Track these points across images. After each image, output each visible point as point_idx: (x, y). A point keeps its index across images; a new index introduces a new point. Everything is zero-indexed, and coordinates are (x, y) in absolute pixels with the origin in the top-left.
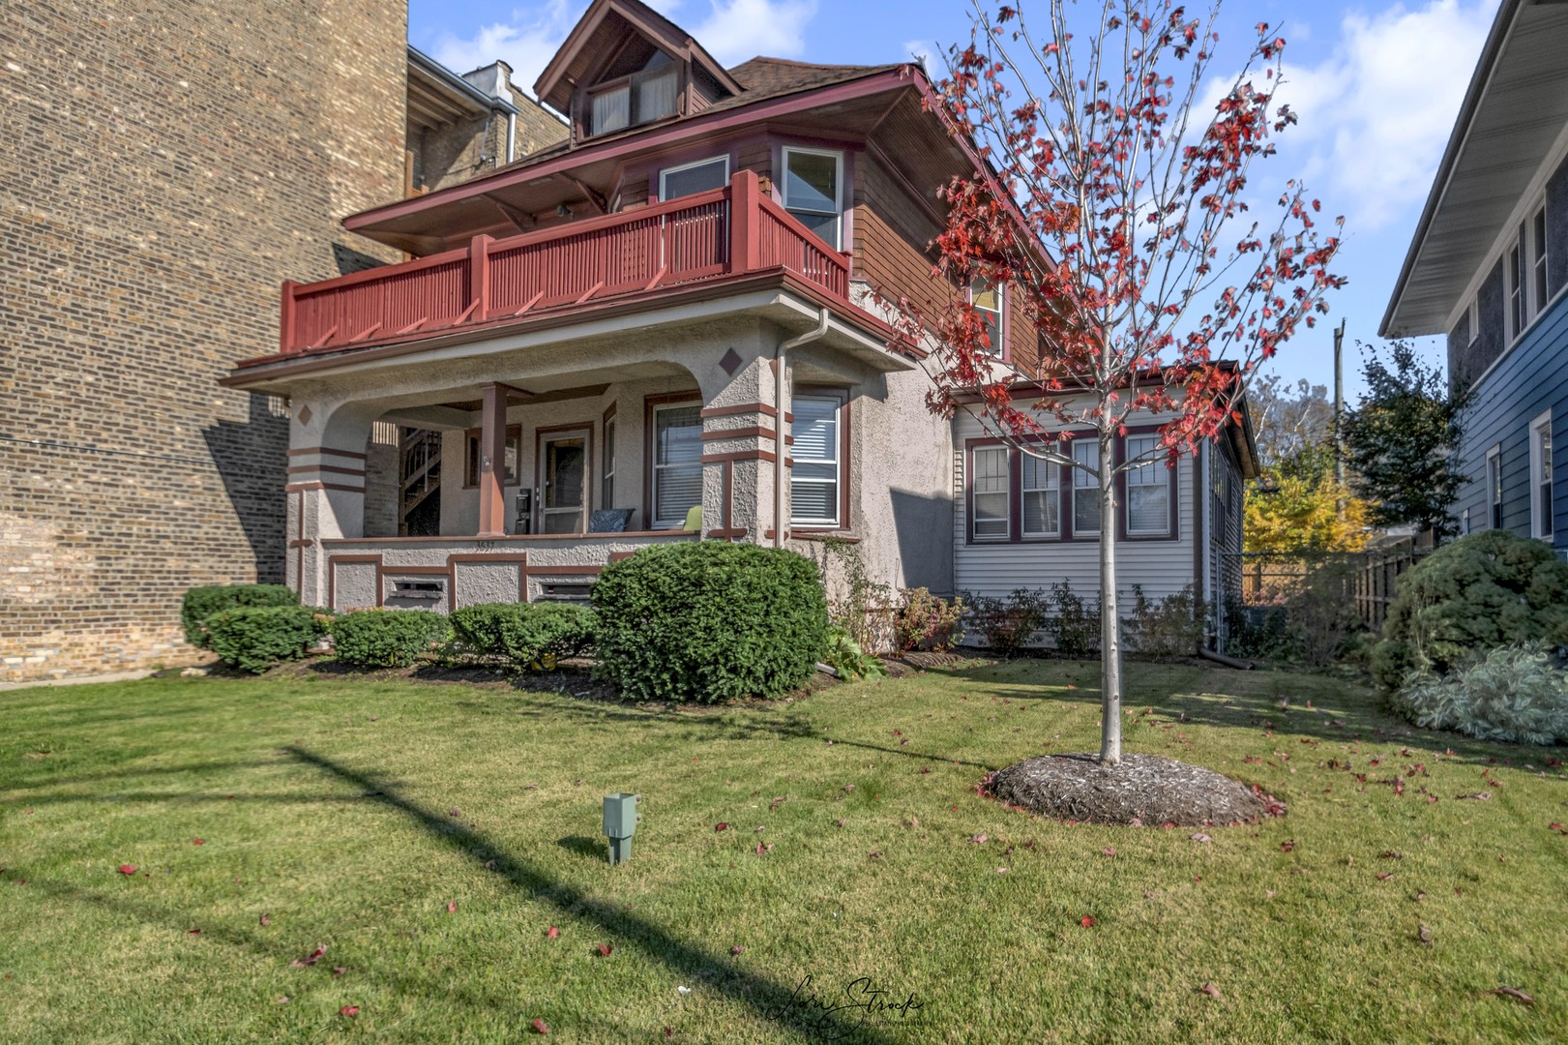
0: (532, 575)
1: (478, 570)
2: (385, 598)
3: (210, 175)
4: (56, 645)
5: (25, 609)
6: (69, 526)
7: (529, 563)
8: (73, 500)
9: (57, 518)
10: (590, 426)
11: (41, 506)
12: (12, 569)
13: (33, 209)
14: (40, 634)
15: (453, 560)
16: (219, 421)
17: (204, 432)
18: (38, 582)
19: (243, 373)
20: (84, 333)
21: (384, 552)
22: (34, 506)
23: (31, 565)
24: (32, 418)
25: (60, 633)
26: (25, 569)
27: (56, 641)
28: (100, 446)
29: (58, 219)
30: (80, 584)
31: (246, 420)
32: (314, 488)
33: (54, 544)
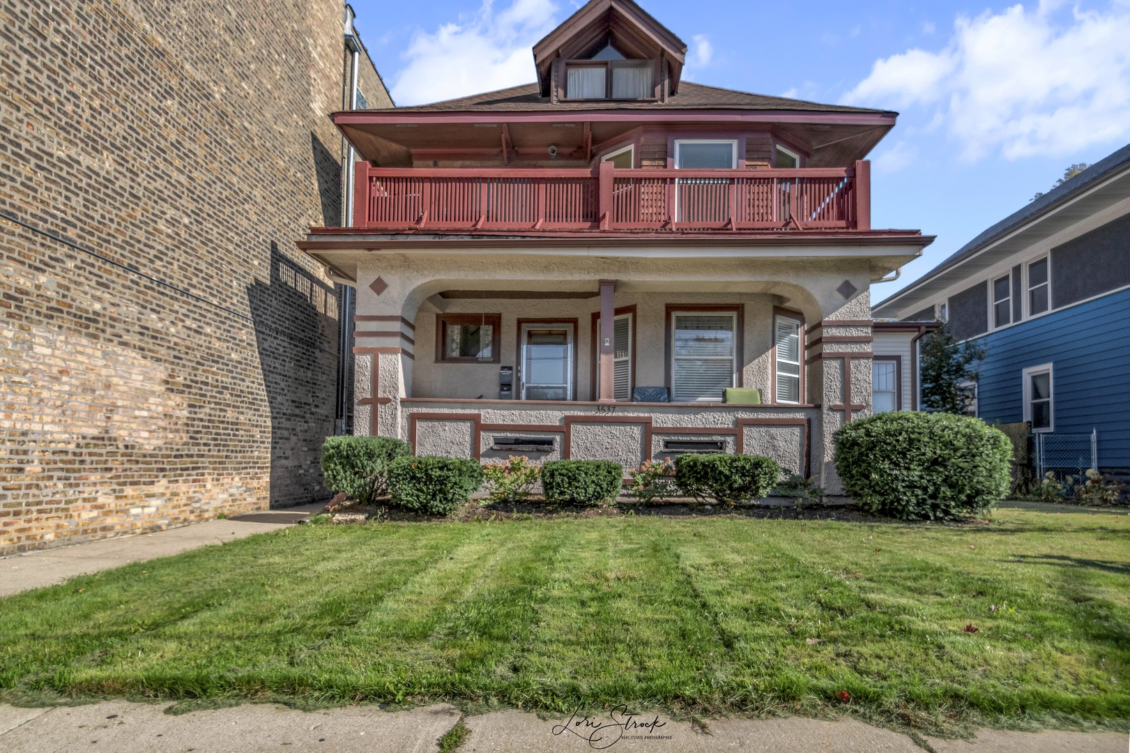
0: (657, 434)
1: (597, 429)
2: (483, 449)
3: (254, 43)
4: (163, 495)
5: (145, 456)
6: (173, 370)
7: (654, 424)
8: (176, 344)
9: (166, 361)
10: (574, 321)
11: (157, 348)
12: (137, 413)
13: (154, 32)
14: (152, 483)
15: (569, 421)
16: (256, 279)
17: (248, 289)
18: (154, 427)
19: (314, 239)
20: (182, 172)
21: (482, 412)
22: (151, 346)
23: (149, 410)
24: (153, 252)
25: (164, 482)
26: (145, 414)
27: (162, 490)
28: (193, 291)
29: (169, 48)
30: (177, 431)
31: (268, 283)
32: (392, 351)
33: (163, 388)
